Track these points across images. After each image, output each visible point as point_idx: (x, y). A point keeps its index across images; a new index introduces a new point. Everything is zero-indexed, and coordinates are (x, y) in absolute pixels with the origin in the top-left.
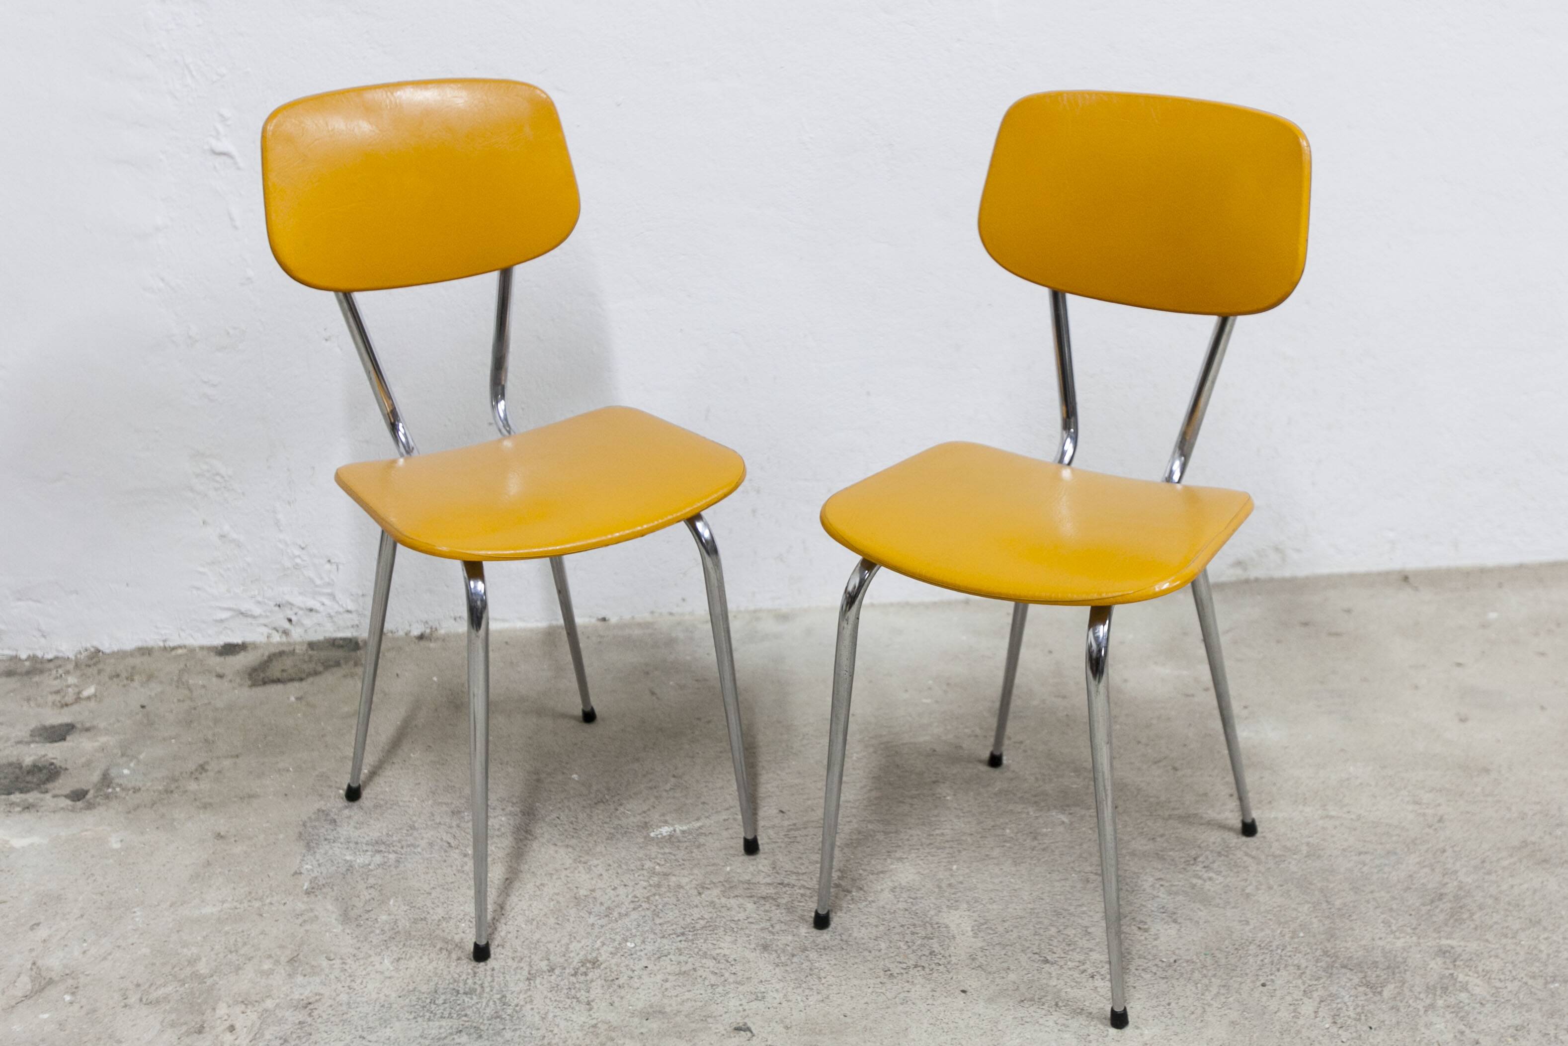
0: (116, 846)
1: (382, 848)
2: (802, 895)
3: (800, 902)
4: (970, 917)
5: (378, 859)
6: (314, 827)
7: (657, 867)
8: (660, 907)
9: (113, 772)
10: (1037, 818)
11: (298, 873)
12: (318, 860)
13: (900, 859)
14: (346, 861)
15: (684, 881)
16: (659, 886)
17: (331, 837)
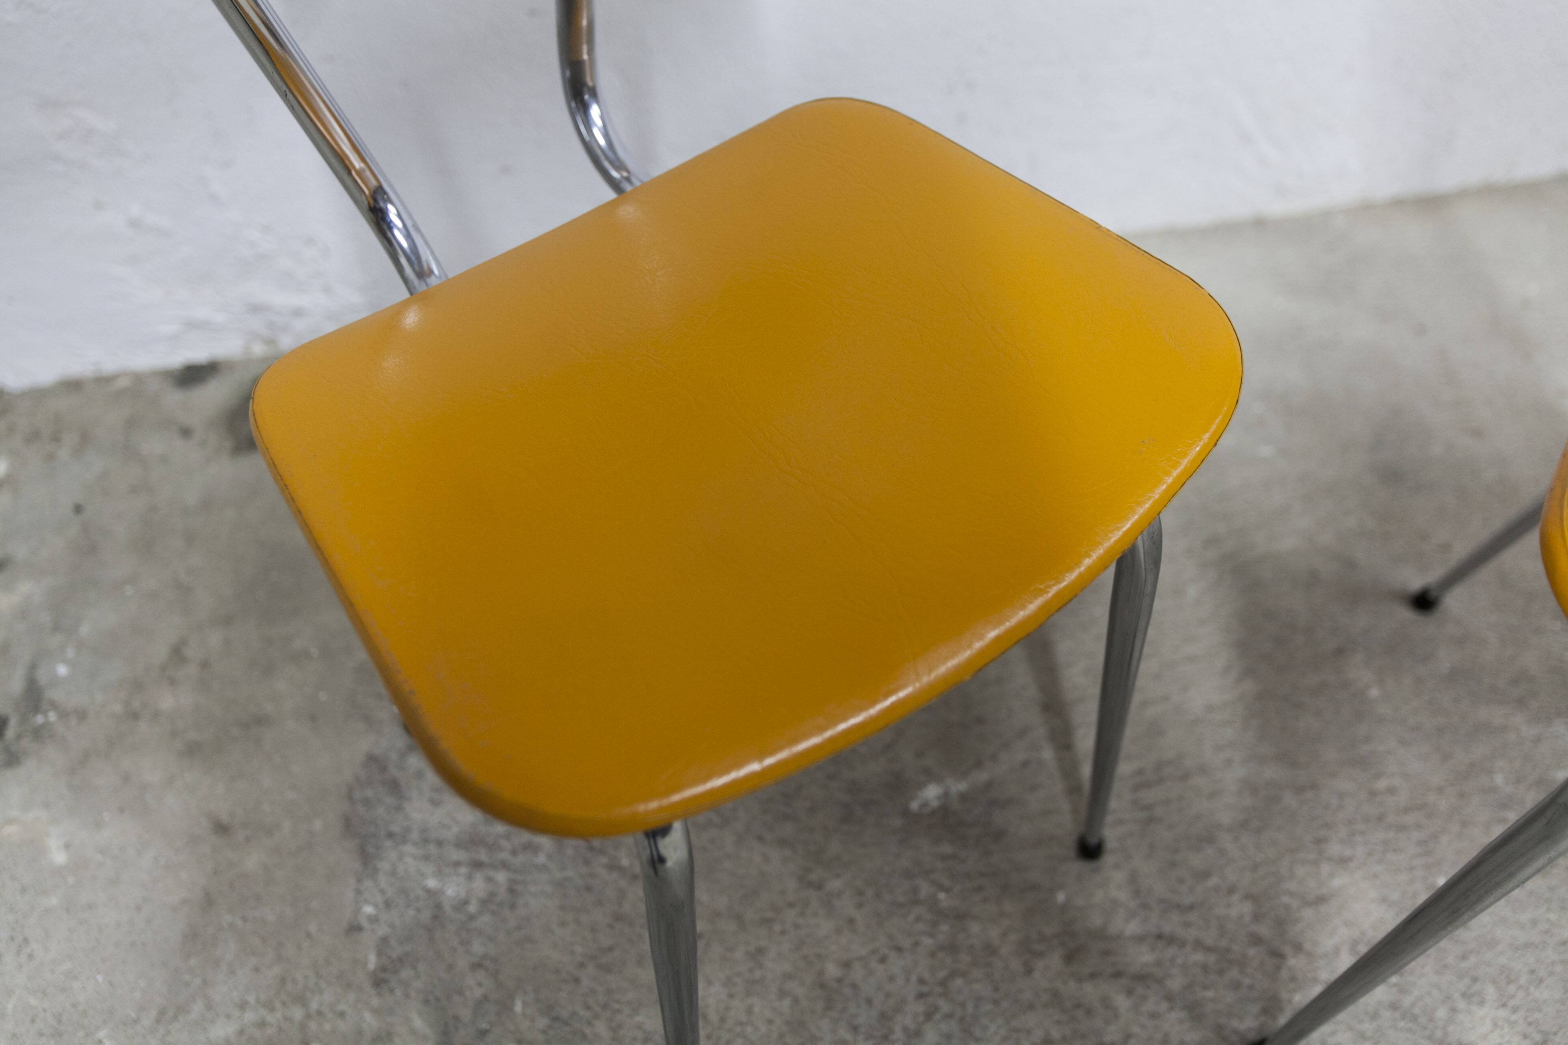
0: (60, 858)
1: (483, 855)
2: (1205, 968)
3: (1206, 988)
4: (1512, 1024)
5: (479, 885)
6: (367, 802)
7: (942, 896)
8: (970, 1009)
9: (42, 676)
10: (1537, 740)
11: (354, 929)
12: (382, 892)
13: (1343, 861)
14: (428, 891)
15: (994, 933)
16: (952, 948)
17: (395, 828)
